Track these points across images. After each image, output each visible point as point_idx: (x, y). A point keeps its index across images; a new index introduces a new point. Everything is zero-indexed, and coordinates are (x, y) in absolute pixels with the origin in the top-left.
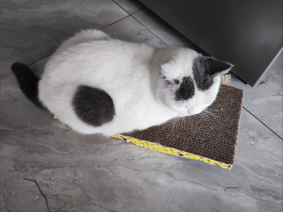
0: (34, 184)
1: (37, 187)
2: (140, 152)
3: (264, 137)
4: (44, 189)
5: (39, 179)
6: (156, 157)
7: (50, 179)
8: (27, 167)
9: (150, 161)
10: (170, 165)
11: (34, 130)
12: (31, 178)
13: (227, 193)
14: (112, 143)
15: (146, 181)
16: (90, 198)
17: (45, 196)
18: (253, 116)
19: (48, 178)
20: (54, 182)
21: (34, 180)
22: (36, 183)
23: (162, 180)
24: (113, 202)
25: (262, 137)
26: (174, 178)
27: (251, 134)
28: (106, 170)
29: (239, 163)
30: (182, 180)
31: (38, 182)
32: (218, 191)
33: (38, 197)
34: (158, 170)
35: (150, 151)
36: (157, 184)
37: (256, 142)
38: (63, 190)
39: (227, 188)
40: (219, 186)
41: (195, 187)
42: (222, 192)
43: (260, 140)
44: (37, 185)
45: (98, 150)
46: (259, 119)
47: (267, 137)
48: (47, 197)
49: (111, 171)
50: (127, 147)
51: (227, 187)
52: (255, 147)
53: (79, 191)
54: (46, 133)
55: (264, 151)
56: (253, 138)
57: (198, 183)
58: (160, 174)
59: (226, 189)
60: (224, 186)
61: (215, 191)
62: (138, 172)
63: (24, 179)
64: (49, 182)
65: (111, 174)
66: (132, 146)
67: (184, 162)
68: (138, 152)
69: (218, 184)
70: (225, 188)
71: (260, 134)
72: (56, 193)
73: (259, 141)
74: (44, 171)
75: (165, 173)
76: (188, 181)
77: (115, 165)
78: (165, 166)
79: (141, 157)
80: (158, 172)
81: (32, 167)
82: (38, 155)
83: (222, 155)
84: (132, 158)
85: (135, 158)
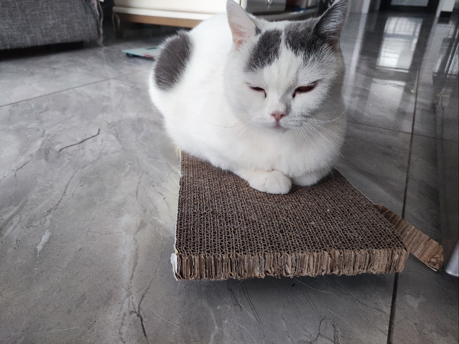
0: (96, 134)
1: (91, 136)
5: (102, 136)
9: (159, 201)
10: (161, 222)
12: (102, 131)
13: (126, 318)
15: (122, 204)
16: (83, 168)
17: (81, 142)
19: (104, 139)
20: (101, 144)
21: (100, 133)
23: (128, 220)
24: (81, 184)
26: (137, 231)
28: (128, 170)
29: (216, 327)
30: (136, 241)
31: (98, 136)
32: (127, 300)
34: (145, 212)
36: (119, 215)
38: (91, 150)
39: (138, 316)
40: (140, 299)
42: (125, 306)
44: (95, 136)
45: (156, 158)
49: (127, 173)
51: (141, 313)
53: (93, 159)
58: (138, 215)
59: (135, 312)
60: (141, 307)
61: (125, 293)
63: (99, 130)
64: (99, 141)
69: (143, 297)
70: (137, 310)
72: (87, 147)
75: (142, 220)
76: (137, 250)
79: (161, 192)
80: (142, 213)
81: (115, 130)
82: (131, 129)
83: (194, 237)
84: (156, 185)
85: (156, 188)
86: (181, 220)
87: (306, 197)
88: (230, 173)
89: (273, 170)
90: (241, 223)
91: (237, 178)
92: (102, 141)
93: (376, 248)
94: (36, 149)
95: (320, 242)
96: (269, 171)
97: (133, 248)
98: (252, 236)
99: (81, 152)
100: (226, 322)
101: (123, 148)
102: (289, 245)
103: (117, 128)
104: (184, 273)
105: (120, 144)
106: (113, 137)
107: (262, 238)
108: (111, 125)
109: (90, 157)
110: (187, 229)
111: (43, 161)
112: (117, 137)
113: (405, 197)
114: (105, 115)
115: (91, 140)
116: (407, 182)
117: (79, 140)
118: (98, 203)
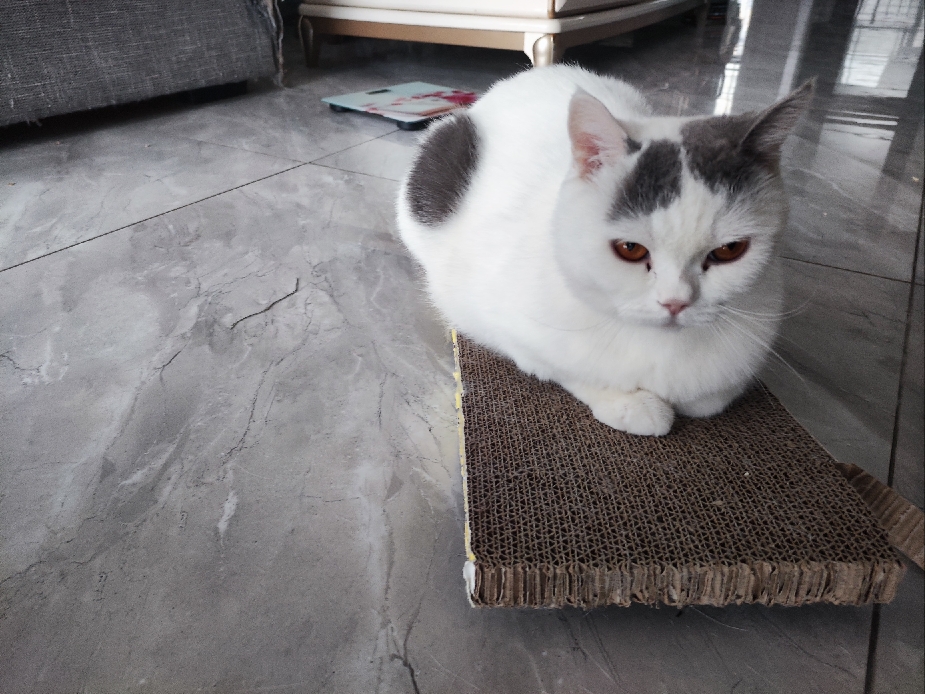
0: (292, 290)
1: (284, 295)
5: (303, 293)
6: (438, 443)
8: (323, 276)
9: (420, 434)
10: (428, 478)
12: (302, 285)
13: (386, 667)
15: (355, 440)
16: (278, 363)
17: (268, 308)
19: (308, 302)
20: (303, 311)
21: (300, 287)
22: (295, 292)
23: (369, 472)
24: (279, 398)
26: (388, 497)
28: (358, 367)
30: (387, 516)
31: (297, 294)
32: (383, 633)
34: (397, 456)
35: (452, 428)
38: (288, 326)
39: (406, 664)
40: (405, 632)
42: (381, 643)
44: (291, 294)
45: (407, 342)
48: (268, 311)
49: (358, 375)
50: (441, 383)
51: (410, 660)
53: (293, 344)
57: (391, 564)
58: (385, 464)
59: (400, 658)
60: (409, 647)
61: (379, 620)
62: (375, 419)
64: (300, 305)
65: (350, 377)
69: (410, 628)
70: (402, 653)
72: (279, 318)
74: (322, 293)
75: (394, 473)
76: (390, 534)
77: (378, 377)
78: (419, 470)
79: (423, 415)
80: (392, 458)
81: (326, 280)
82: (355, 278)
83: (501, 529)
84: (412, 399)
85: (415, 406)
86: (474, 492)
87: (702, 442)
88: (553, 387)
89: (639, 389)
90: (584, 500)
91: (567, 397)
92: (306, 304)
93: (840, 559)
94: (191, 324)
95: (735, 543)
96: (631, 392)
97: (383, 530)
98: (607, 529)
99: (271, 328)
100: (560, 681)
101: (345, 321)
102: (676, 548)
103: (329, 275)
104: (487, 594)
105: (339, 310)
106: (326, 298)
107: (624, 533)
108: (320, 270)
109: (287, 341)
110: (488, 511)
111: (206, 348)
112: (331, 296)
113: (896, 430)
114: (306, 248)
115: (284, 303)
116: (900, 395)
117: (265, 303)
118: (313, 437)
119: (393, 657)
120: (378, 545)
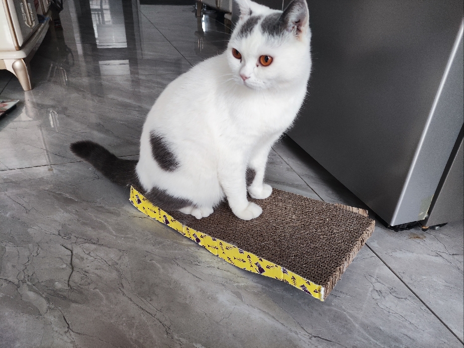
0: (69, 253)
1: (70, 257)
2: (211, 261)
3: (397, 296)
4: (76, 261)
5: (77, 250)
6: (228, 271)
7: (89, 254)
8: (72, 236)
9: (218, 272)
10: (243, 284)
11: (101, 207)
13: (313, 343)
14: (181, 242)
15: (203, 292)
16: (123, 287)
17: (73, 268)
18: (389, 268)
19: (87, 252)
20: (92, 258)
21: (71, 249)
22: (72, 252)
23: (225, 298)
24: (149, 299)
25: (394, 294)
26: (242, 300)
27: (378, 286)
28: (159, 265)
29: (345, 313)
30: (251, 306)
31: (74, 252)
32: (299, 336)
33: (64, 266)
34: (223, 285)
36: (214, 299)
37: (383, 298)
38: (96, 269)
39: (315, 337)
40: (303, 330)
41: (267, 320)
43: (390, 297)
44: (72, 255)
45: (160, 243)
46: (398, 274)
47: (403, 297)
48: (75, 269)
49: (163, 268)
50: (197, 250)
51: (315, 335)
52: (379, 304)
53: (114, 275)
54: (112, 213)
55: (391, 311)
56: (379, 292)
57: (273, 317)
58: (224, 291)
59: (312, 337)
60: (310, 333)
61: (294, 334)
63: (61, 245)
64: (85, 256)
65: (162, 271)
66: (204, 252)
67: (264, 287)
68: (208, 260)
69: (302, 328)
70: (310, 335)
71: (392, 291)
72: (87, 268)
73: (387, 298)
74: (87, 245)
75: (231, 291)
76: (260, 309)
77: (173, 264)
78: (236, 284)
79: (209, 266)
80: (223, 287)
81: (77, 237)
82: (91, 229)
84: (197, 263)
85: (202, 264)
97: (256, 310)
99: (91, 275)
101: (120, 250)
103: (74, 235)
105: (109, 247)
108: (64, 235)
112: (94, 243)
114: (36, 228)
118: (187, 302)
119: (310, 338)
120: (262, 315)
